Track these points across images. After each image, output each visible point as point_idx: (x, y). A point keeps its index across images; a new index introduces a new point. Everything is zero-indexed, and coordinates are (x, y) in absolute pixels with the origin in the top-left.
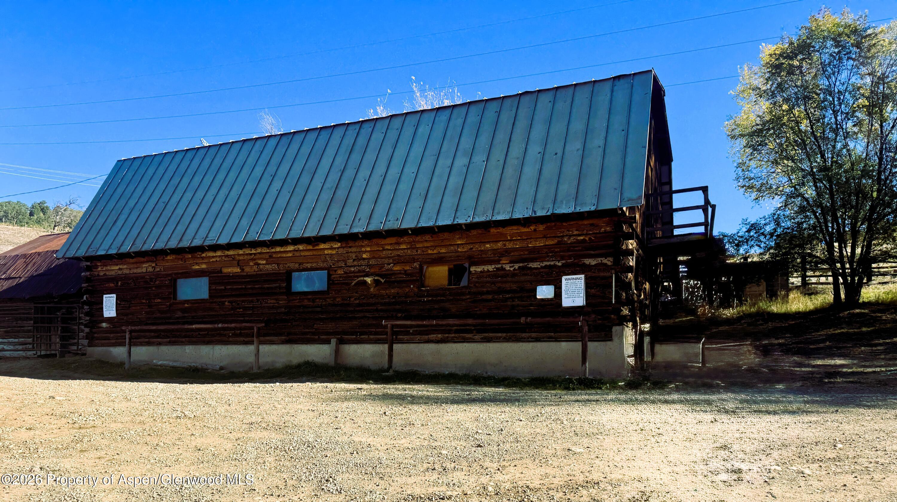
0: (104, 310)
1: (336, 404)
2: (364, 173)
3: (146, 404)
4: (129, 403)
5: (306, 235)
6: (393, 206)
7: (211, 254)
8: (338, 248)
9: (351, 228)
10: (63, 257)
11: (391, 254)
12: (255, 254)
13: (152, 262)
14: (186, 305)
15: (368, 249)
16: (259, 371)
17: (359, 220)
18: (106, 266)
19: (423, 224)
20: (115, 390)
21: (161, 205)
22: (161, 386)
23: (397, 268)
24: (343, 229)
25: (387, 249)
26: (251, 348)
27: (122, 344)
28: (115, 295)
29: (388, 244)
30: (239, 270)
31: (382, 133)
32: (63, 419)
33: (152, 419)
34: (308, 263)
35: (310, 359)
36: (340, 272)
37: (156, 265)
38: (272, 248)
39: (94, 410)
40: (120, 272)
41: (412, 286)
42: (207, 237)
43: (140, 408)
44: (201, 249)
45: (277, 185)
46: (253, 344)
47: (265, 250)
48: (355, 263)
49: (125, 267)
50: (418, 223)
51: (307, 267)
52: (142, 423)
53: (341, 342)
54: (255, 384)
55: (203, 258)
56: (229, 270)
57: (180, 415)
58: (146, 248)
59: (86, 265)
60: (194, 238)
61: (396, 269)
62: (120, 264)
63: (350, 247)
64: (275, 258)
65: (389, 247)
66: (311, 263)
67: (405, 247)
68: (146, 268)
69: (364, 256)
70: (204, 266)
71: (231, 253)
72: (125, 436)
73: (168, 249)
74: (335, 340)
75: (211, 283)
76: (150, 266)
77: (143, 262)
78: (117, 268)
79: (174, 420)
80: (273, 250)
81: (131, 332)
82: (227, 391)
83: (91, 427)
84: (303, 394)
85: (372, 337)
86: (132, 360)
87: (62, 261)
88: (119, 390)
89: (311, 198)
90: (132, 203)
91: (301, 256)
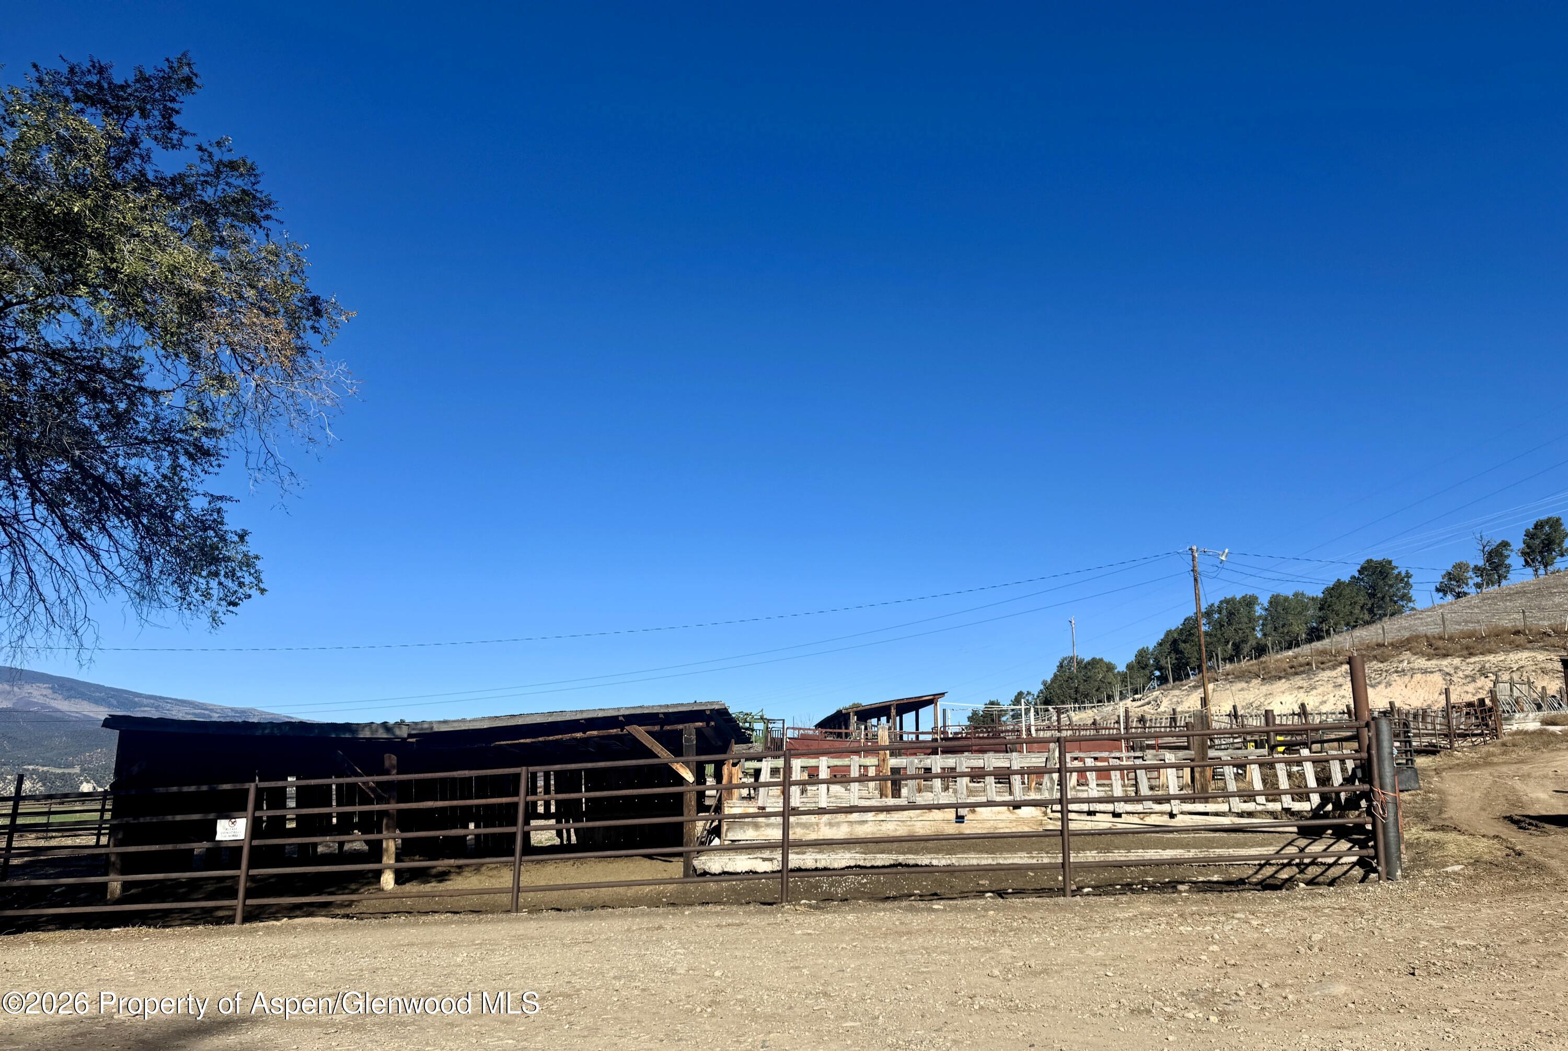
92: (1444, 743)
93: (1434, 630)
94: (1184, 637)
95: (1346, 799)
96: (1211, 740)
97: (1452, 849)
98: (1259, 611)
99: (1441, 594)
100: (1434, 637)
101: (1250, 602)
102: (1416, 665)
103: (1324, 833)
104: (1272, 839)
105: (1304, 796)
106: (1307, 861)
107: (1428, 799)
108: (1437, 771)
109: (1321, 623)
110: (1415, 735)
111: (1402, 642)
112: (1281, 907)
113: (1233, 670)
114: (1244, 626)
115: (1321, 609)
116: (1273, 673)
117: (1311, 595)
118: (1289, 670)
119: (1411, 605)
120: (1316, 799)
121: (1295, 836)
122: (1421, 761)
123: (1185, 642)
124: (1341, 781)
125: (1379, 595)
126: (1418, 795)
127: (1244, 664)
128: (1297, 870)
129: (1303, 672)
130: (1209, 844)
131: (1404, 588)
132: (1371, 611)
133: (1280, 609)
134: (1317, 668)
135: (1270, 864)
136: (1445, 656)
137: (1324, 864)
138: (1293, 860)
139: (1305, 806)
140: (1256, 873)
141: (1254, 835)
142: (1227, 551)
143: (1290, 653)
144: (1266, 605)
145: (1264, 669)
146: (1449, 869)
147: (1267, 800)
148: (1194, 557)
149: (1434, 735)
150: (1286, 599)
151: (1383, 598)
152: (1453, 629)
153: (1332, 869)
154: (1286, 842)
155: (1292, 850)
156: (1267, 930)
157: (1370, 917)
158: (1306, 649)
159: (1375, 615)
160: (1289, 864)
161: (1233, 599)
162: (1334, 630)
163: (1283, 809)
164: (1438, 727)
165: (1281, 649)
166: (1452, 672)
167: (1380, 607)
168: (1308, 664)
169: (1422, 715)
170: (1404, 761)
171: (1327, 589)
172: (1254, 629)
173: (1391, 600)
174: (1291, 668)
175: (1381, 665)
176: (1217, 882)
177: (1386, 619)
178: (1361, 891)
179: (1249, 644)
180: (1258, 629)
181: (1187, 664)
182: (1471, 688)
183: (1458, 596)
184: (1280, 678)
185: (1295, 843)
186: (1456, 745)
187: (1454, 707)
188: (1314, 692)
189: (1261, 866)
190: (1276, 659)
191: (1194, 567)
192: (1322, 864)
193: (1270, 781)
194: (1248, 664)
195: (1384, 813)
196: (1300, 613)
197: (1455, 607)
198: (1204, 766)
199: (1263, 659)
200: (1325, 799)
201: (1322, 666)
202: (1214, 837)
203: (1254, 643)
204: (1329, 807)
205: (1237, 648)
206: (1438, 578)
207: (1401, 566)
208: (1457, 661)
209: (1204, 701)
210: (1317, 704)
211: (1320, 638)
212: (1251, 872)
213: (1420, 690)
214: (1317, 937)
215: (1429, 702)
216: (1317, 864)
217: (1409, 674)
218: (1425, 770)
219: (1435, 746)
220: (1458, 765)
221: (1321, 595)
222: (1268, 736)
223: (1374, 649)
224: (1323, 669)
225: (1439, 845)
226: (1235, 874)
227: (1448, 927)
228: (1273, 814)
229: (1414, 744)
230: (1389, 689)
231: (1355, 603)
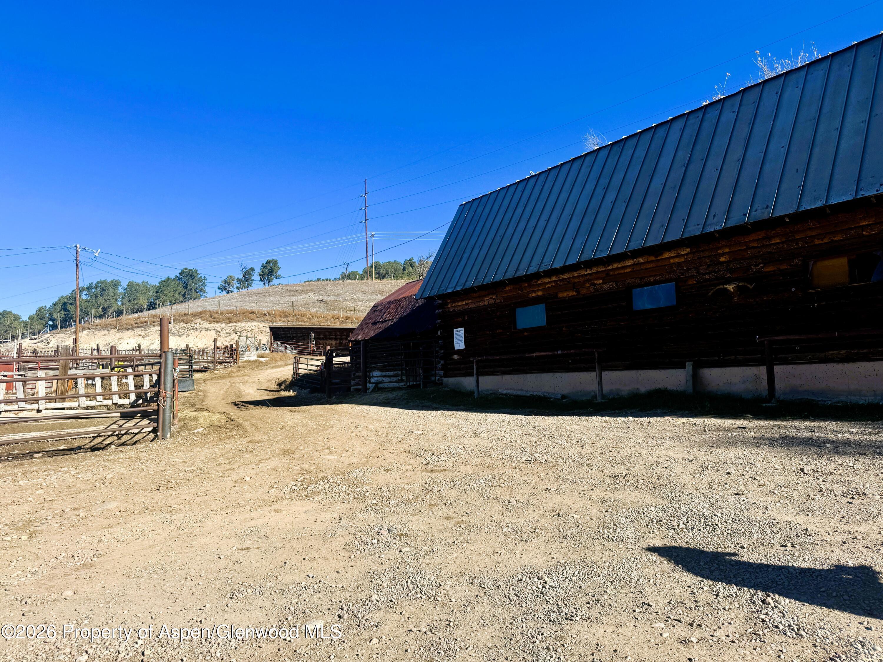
0: (455, 342)
1: (720, 451)
2: (714, 163)
3: (494, 441)
4: (479, 440)
5: (649, 244)
6: (760, 192)
7: (546, 280)
8: (687, 255)
9: (703, 228)
10: (421, 298)
11: (759, 252)
12: (590, 274)
13: (493, 294)
14: (526, 334)
15: (727, 250)
16: (603, 401)
17: (714, 216)
18: (455, 302)
19: (807, 206)
20: (465, 423)
21: (498, 239)
22: (507, 417)
23: (770, 269)
24: (695, 230)
25: (753, 247)
26: (592, 376)
27: (471, 375)
28: (463, 329)
29: (753, 241)
30: (575, 293)
31: (734, 112)
32: (418, 458)
33: (501, 462)
34: (650, 276)
35: (661, 386)
36: (692, 282)
37: (496, 297)
38: (609, 266)
39: (446, 448)
40: (466, 307)
41: (793, 290)
42: (542, 263)
43: (489, 446)
44: (537, 275)
45: (611, 196)
46: (595, 371)
47: (601, 269)
48: (711, 269)
49: (470, 301)
50: (798, 206)
51: (650, 281)
52: (492, 467)
53: (698, 366)
54: (604, 418)
55: (539, 285)
56: (565, 294)
57: (530, 459)
58: (486, 281)
59: (439, 303)
60: (529, 265)
61: (768, 270)
62: (466, 300)
63: (703, 251)
64: (613, 275)
65: (756, 245)
66: (655, 276)
67: (779, 241)
68: (488, 301)
69: (722, 259)
70: (540, 293)
71: (566, 276)
72: (475, 485)
73: (506, 280)
74: (691, 363)
75: (548, 310)
76: (491, 298)
77: (485, 296)
78: (464, 303)
79: (525, 465)
80: (610, 267)
81: (478, 362)
82: (576, 427)
83: (442, 471)
84: (668, 434)
85: (740, 357)
86: (480, 389)
87: (421, 302)
88: (469, 423)
89: (651, 203)
90: (473, 241)
91: (642, 269)
92: (211, 366)
93: (214, 308)
94: (71, 302)
95: (150, 397)
96: (77, 364)
97: (201, 420)
98: (120, 290)
99: (220, 291)
100: (214, 312)
101: (115, 284)
102: (203, 326)
103: (136, 416)
104: (104, 421)
105: (126, 396)
106: (123, 432)
107: (197, 395)
108: (205, 381)
109: (156, 300)
110: (196, 362)
111: (198, 313)
112: (94, 461)
113: (102, 323)
114: (111, 298)
115: (157, 292)
116: (125, 326)
117: (152, 284)
118: (135, 325)
119: (205, 294)
120: (133, 397)
121: (119, 418)
122: (197, 376)
123: (71, 304)
124: (148, 386)
125: (189, 288)
126: (192, 393)
127: (108, 320)
128: (116, 438)
129: (142, 327)
130: (63, 427)
131: (202, 285)
132: (184, 296)
133: (133, 290)
134: (151, 324)
135: (100, 436)
136: (218, 322)
137: (133, 433)
138: (115, 432)
139: (126, 402)
140: (91, 442)
141: (93, 420)
142: (99, 251)
143: (136, 315)
144: (125, 287)
145: (119, 323)
146: (196, 431)
147: (104, 399)
148: (77, 251)
149: (206, 362)
150: (138, 285)
151: (191, 290)
152: (223, 309)
153: (137, 436)
154: (112, 423)
155: (115, 426)
156: (79, 476)
157: (144, 461)
158: (145, 314)
159: (186, 298)
160: (112, 435)
161: (105, 281)
162: (163, 304)
163: (113, 404)
164: (209, 358)
165: (131, 313)
166: (220, 330)
167: (189, 294)
168: (146, 322)
169: (203, 352)
170: (188, 376)
171: (161, 282)
172: (116, 300)
173: (195, 291)
174: (136, 324)
175: (185, 325)
176: (63, 450)
177: (191, 301)
178: (145, 447)
179: (113, 309)
180: (119, 300)
181: (72, 318)
182: (228, 339)
183: (228, 292)
184: (128, 329)
185: (118, 423)
186: (217, 367)
187: (218, 348)
188: (147, 338)
189: (94, 438)
190: (127, 318)
191: (77, 257)
192: (131, 433)
193: (106, 388)
194: (111, 320)
195: (164, 403)
196: (145, 293)
197: (226, 298)
198: (64, 379)
199: (120, 318)
200: (138, 397)
201: (153, 324)
202: (66, 423)
203: (116, 308)
204: (140, 402)
205: (105, 310)
206: (219, 282)
207: (202, 273)
208: (223, 325)
209: (75, 341)
210: (148, 345)
211: (154, 308)
212: (87, 442)
213: (203, 339)
214: (109, 477)
215: (207, 346)
216: (128, 434)
217: (199, 330)
218: (199, 380)
219: (206, 368)
220: (215, 377)
221: (158, 285)
222: (111, 361)
223: (182, 316)
224: (154, 326)
225: (195, 418)
226: (76, 444)
227: (184, 462)
228: (107, 406)
229: (194, 367)
230: (188, 338)
231: (176, 291)
